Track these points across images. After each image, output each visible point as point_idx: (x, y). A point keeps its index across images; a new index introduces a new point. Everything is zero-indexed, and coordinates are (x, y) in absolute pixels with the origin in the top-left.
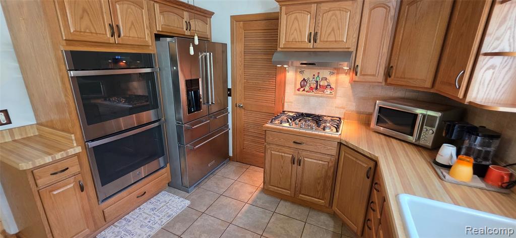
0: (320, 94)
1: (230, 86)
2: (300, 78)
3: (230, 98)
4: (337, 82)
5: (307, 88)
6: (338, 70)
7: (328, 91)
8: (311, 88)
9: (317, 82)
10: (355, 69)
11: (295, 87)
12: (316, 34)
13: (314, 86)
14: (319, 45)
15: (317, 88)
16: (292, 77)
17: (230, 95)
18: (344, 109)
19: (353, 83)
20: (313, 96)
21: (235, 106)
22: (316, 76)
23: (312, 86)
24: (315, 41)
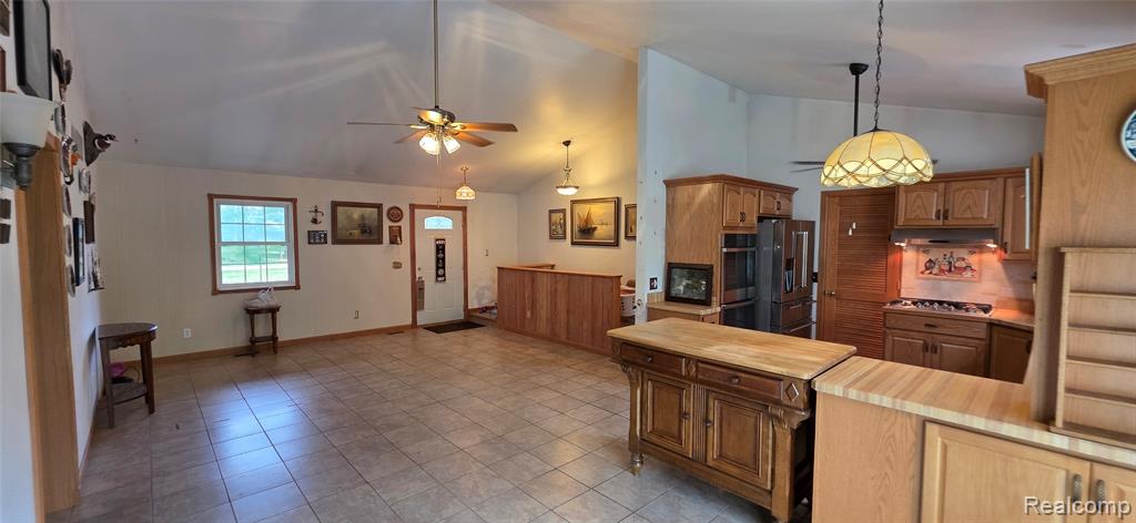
0: (956, 277)
1: (816, 270)
2: (924, 258)
3: (815, 285)
4: (980, 262)
5: (935, 271)
6: (982, 249)
7: (968, 274)
8: (942, 271)
9: (950, 263)
10: (1003, 247)
11: (917, 269)
12: (946, 212)
13: (947, 268)
14: (951, 222)
15: (950, 270)
16: (911, 258)
17: (815, 281)
18: (995, 295)
19: (1005, 262)
20: (945, 280)
21: (821, 293)
22: (948, 255)
23: (943, 267)
24: (946, 218)
